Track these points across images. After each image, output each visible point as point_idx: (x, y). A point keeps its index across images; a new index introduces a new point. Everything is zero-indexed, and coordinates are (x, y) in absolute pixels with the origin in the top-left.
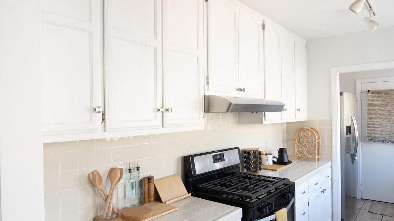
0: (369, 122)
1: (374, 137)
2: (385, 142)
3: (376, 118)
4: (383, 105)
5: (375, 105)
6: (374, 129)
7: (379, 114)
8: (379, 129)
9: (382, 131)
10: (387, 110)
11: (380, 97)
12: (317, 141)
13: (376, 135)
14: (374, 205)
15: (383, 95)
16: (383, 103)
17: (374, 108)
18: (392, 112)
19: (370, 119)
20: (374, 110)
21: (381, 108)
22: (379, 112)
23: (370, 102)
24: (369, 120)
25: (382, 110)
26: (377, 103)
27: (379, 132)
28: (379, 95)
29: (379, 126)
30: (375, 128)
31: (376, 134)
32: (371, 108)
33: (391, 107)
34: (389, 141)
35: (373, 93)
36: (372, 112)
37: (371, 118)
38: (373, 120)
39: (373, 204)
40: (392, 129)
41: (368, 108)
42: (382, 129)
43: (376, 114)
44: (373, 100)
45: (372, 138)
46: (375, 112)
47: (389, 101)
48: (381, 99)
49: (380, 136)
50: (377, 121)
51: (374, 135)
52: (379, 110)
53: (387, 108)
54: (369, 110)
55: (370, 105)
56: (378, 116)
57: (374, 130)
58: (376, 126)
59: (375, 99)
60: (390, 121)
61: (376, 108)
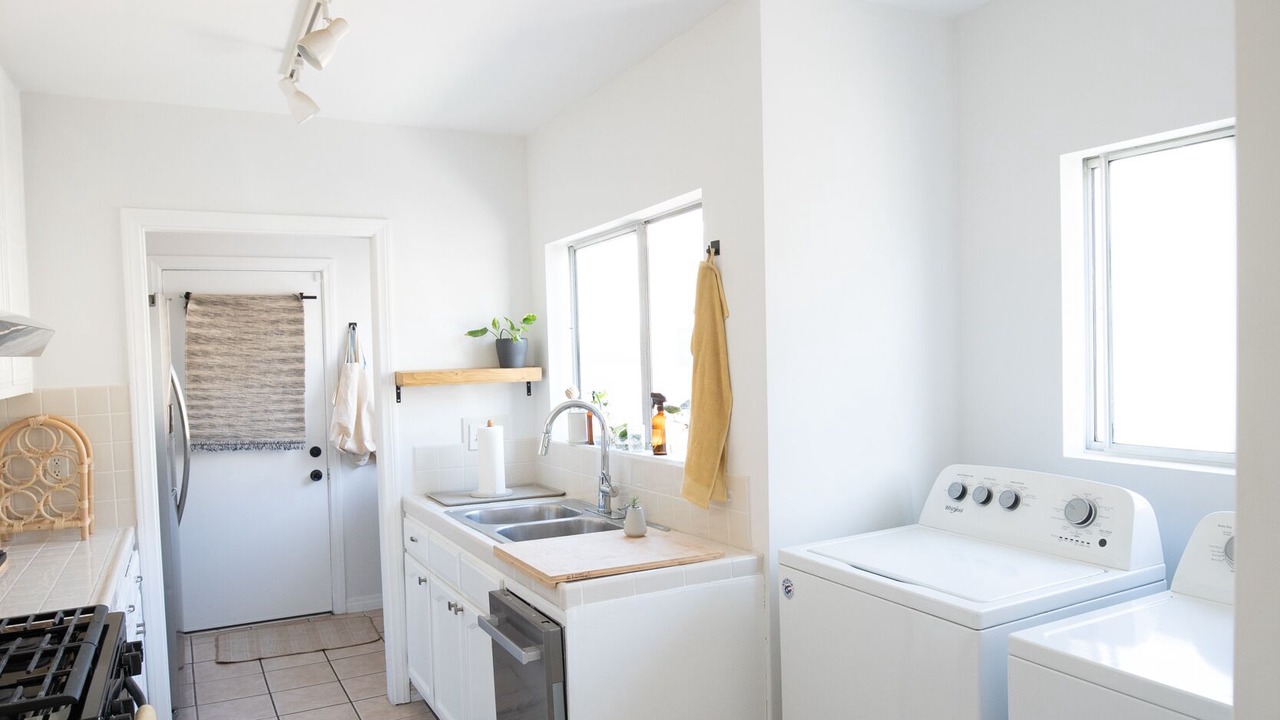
0: (192, 393)
1: (208, 438)
2: (238, 447)
3: (211, 379)
4: (229, 339)
5: (209, 340)
6: (209, 411)
7: (221, 366)
8: (222, 412)
9: (230, 416)
10: (241, 355)
11: (220, 315)
12: (87, 461)
13: (214, 431)
14: (221, 643)
15: (228, 310)
16: (230, 335)
17: (203, 347)
18: (254, 361)
19: (195, 381)
20: (206, 354)
21: (224, 349)
22: (219, 360)
23: (194, 331)
24: (192, 386)
25: (226, 354)
26: (214, 332)
27: (221, 421)
28: (218, 309)
29: (220, 401)
30: (211, 408)
31: (212, 426)
32: (197, 347)
33: (250, 346)
34: (252, 443)
35: (200, 302)
36: (199, 360)
37: (196, 379)
38: (205, 385)
39: (217, 640)
40: (256, 409)
41: (186, 347)
42: (231, 411)
43: (211, 368)
44: (200, 325)
45: (203, 441)
46: (209, 361)
47: (246, 329)
48: (223, 321)
49: (227, 431)
50: (214, 389)
51: (207, 431)
52: (219, 355)
53: (241, 350)
54: (191, 354)
55: (194, 339)
56: (218, 372)
57: (209, 416)
58: (213, 403)
59: (206, 320)
60: (252, 387)
61: (210, 348)
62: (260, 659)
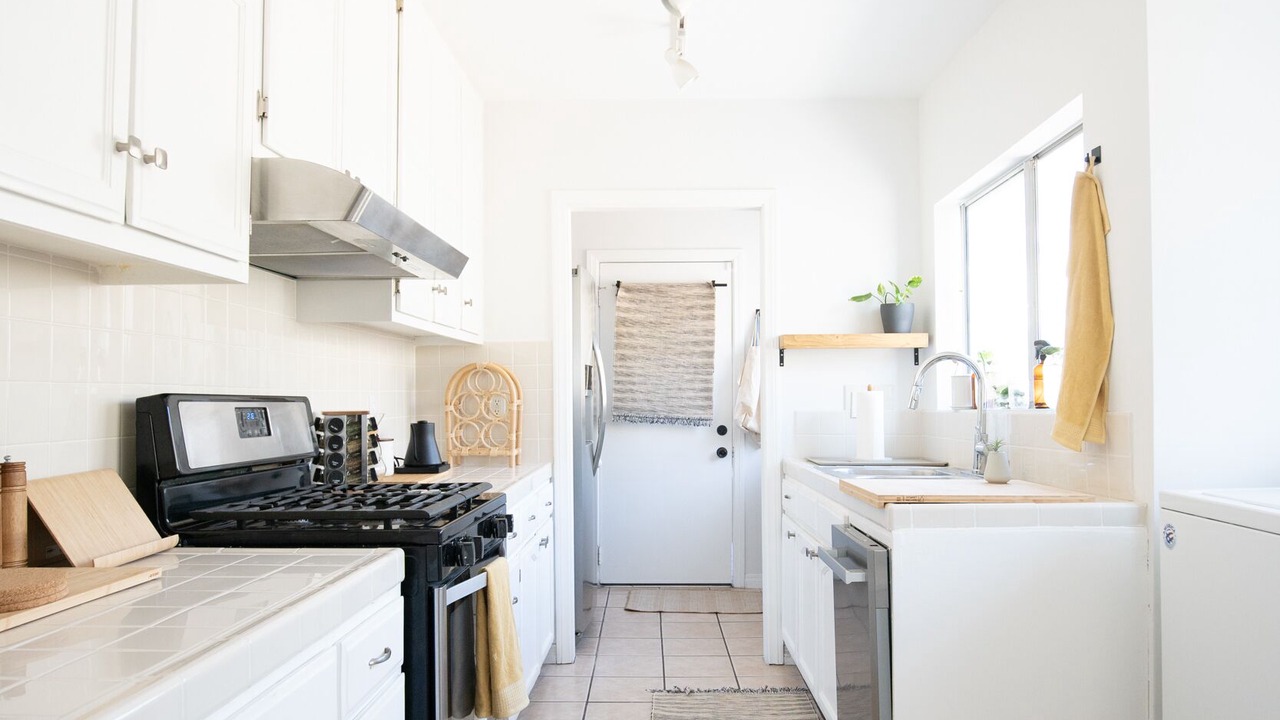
0: (619, 370)
1: (631, 410)
2: (655, 420)
3: (635, 358)
4: (651, 323)
5: (634, 323)
6: (632, 387)
7: (643, 347)
8: (643, 388)
9: (649, 392)
10: (660, 338)
11: (644, 302)
12: (517, 402)
13: (635, 405)
14: (632, 596)
15: (650, 297)
16: (652, 320)
17: (630, 330)
18: (671, 343)
19: (621, 359)
20: (631, 335)
21: (646, 331)
22: (642, 341)
23: (623, 315)
24: (619, 364)
25: (648, 336)
26: (639, 317)
27: (641, 396)
28: (642, 296)
29: (641, 378)
30: (634, 384)
31: (634, 400)
32: (624, 330)
33: (668, 329)
34: (666, 418)
35: (628, 290)
36: (625, 341)
37: (623, 358)
38: (629, 363)
39: (630, 593)
40: (670, 387)
41: (616, 329)
42: (650, 388)
43: (634, 348)
44: (627, 310)
45: (626, 413)
46: (632, 341)
47: (666, 314)
48: (646, 307)
49: (645, 405)
50: (637, 367)
51: (630, 405)
52: (642, 337)
53: (660, 332)
54: (619, 335)
55: (622, 322)
56: (640, 351)
57: (632, 391)
58: (636, 379)
59: (633, 306)
60: (668, 366)
61: (635, 330)
62: (660, 612)
